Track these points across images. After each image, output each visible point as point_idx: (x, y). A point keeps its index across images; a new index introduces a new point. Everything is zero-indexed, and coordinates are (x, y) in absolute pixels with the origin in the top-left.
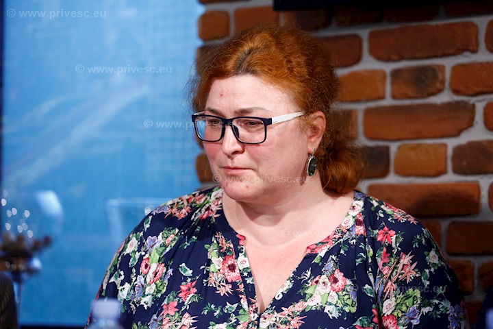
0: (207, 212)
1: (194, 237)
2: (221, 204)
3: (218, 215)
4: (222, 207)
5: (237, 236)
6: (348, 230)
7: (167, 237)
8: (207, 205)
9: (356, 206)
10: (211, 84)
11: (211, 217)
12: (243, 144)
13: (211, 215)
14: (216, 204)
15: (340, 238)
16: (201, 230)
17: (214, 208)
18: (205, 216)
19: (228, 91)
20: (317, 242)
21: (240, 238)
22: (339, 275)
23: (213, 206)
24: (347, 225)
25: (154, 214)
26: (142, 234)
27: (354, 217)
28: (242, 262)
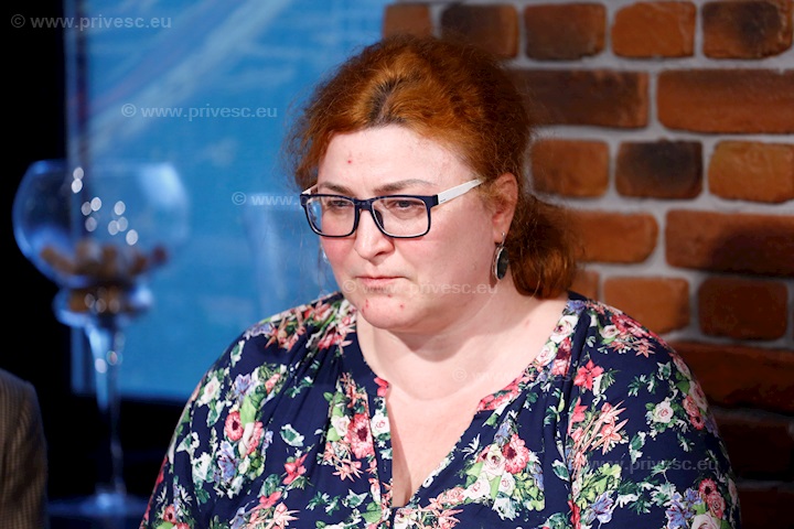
0: (330, 337)
1: (308, 379)
2: (355, 322)
3: (348, 343)
4: (355, 328)
5: (376, 380)
6: (545, 368)
7: (267, 379)
8: (333, 324)
9: (565, 325)
10: (328, 142)
11: (336, 346)
12: (391, 238)
13: (337, 342)
14: (347, 322)
15: (530, 382)
16: (320, 368)
17: (344, 330)
18: (327, 344)
19: (361, 154)
20: (495, 391)
21: (380, 384)
22: (518, 444)
23: (341, 326)
24: (545, 358)
25: (248, 337)
26: (227, 371)
27: (557, 345)
28: (379, 425)
